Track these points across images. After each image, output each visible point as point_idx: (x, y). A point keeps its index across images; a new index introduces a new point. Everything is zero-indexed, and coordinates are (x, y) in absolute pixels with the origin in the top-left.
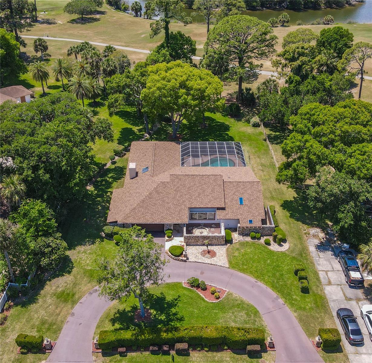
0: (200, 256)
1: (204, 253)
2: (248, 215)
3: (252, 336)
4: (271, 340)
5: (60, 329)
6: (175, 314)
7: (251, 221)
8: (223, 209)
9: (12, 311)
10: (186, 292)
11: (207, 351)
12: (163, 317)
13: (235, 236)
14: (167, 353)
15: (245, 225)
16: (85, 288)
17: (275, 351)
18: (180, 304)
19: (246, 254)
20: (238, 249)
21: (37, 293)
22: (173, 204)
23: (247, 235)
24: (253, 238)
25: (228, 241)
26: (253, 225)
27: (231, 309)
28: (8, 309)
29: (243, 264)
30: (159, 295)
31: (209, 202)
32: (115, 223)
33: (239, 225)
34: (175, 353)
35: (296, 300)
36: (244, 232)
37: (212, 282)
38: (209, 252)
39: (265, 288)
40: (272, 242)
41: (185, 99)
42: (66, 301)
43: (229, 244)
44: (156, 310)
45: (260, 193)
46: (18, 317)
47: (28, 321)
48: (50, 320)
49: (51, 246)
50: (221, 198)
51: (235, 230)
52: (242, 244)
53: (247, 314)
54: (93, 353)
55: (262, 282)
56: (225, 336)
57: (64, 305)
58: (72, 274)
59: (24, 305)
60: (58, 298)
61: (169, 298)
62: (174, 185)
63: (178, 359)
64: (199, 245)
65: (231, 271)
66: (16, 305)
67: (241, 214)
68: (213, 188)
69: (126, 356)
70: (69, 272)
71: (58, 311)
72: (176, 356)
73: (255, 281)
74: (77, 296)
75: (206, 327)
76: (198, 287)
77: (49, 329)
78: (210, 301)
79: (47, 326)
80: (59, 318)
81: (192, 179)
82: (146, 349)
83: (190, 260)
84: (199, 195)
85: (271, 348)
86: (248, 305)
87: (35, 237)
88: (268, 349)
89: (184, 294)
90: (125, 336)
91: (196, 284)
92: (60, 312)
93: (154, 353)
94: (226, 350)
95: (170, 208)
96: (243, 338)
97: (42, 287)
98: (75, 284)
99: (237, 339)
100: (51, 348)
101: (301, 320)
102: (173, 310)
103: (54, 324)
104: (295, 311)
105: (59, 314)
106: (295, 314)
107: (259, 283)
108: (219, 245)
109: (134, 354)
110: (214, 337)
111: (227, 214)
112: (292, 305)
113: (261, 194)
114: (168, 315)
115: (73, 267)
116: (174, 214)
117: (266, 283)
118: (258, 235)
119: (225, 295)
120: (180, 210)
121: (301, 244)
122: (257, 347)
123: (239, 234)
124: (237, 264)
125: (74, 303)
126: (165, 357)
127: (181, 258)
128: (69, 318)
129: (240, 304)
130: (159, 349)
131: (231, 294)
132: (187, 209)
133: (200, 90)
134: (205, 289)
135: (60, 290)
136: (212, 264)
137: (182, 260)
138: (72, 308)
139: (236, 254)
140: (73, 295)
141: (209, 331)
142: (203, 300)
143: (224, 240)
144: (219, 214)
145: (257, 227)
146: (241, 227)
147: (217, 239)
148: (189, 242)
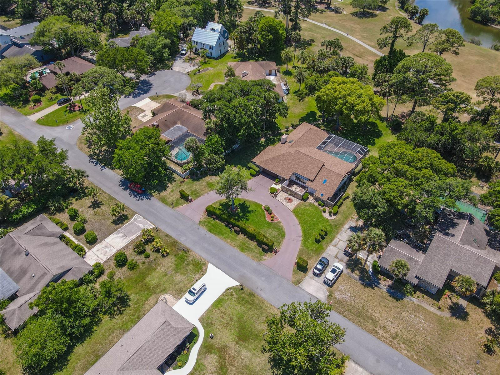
0: (283, 199)
1: (286, 198)
2: (323, 191)
5: (199, 197)
6: (247, 216)
7: (322, 195)
8: (312, 181)
9: (188, 180)
10: (260, 211)
11: (247, 237)
12: (241, 215)
13: (311, 199)
14: (230, 228)
15: (318, 195)
17: (275, 254)
18: (253, 214)
19: (307, 210)
20: (305, 205)
21: (201, 178)
23: (317, 201)
24: (319, 205)
25: (305, 199)
26: (322, 198)
27: (274, 228)
28: (187, 178)
29: (300, 214)
30: (248, 205)
31: (307, 174)
32: (254, 163)
34: (233, 230)
35: (308, 242)
36: (316, 199)
37: (276, 213)
38: (289, 199)
40: (327, 212)
42: (210, 187)
43: (303, 201)
44: (241, 210)
46: (188, 183)
47: (190, 187)
48: (198, 191)
49: (215, 160)
50: (314, 175)
51: (312, 194)
52: (310, 204)
53: (279, 235)
54: (204, 212)
55: (301, 226)
57: (208, 188)
59: (194, 180)
60: (208, 184)
61: (250, 209)
62: (294, 157)
63: (233, 233)
64: (287, 194)
65: (292, 213)
66: (191, 178)
67: (320, 189)
68: (314, 167)
69: (215, 220)
71: (204, 189)
72: (233, 232)
76: (267, 211)
77: (195, 194)
78: (267, 220)
79: (195, 193)
80: (202, 192)
81: (306, 157)
82: (223, 222)
83: (277, 198)
84: (304, 168)
85: (275, 252)
86: (283, 231)
87: (211, 152)
88: (273, 252)
91: (268, 210)
93: (226, 225)
94: (255, 242)
96: (262, 240)
97: (205, 176)
100: (191, 201)
101: (301, 251)
102: (248, 215)
103: (199, 193)
106: (301, 247)
107: (299, 226)
108: (297, 198)
109: (218, 221)
111: (312, 185)
112: (304, 243)
114: (244, 215)
116: (284, 172)
117: (302, 228)
118: (323, 204)
119: (277, 221)
120: (289, 171)
121: (343, 221)
122: (267, 248)
123: (314, 199)
124: (297, 212)
126: (229, 229)
128: (206, 195)
129: (280, 229)
130: (228, 225)
131: (280, 223)
132: (292, 173)
134: (270, 214)
135: (211, 181)
136: (285, 205)
137: (272, 196)
138: (210, 191)
139: (302, 207)
142: (265, 218)
143: (301, 197)
144: (308, 183)
145: (324, 200)
146: (315, 195)
147: (298, 195)
148: (284, 189)
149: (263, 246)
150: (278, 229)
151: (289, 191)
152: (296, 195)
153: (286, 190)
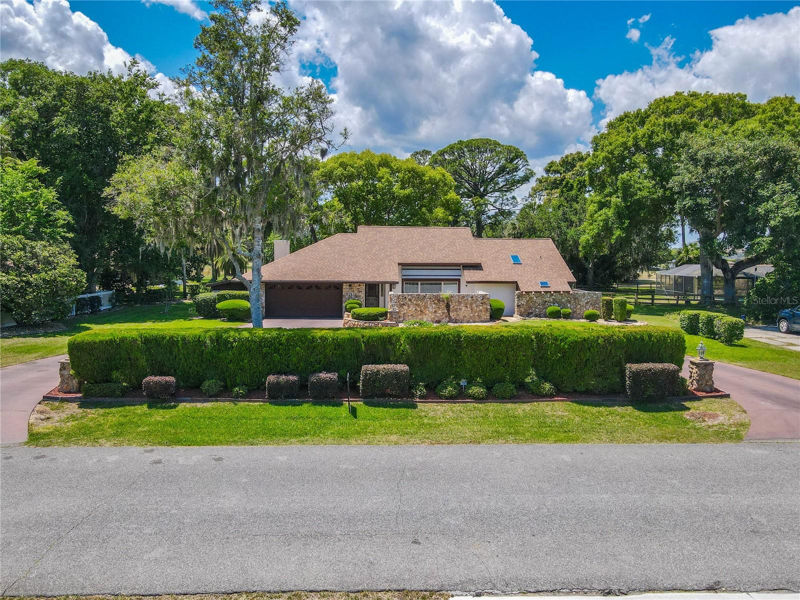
2: (536, 276)
8: (477, 267)
11: (479, 400)
15: (531, 288)
22: (364, 258)
23: (539, 317)
24: (555, 316)
26: (551, 289)
31: (445, 257)
33: (518, 292)
34: (360, 403)
36: (532, 311)
40: (602, 321)
45: (555, 251)
50: (472, 252)
62: (365, 237)
63: (372, 412)
67: (520, 276)
68: (451, 242)
72: (363, 407)
81: (405, 231)
82: (255, 390)
84: (422, 248)
85: (706, 392)
88: (700, 394)
99: (586, 335)
108: (475, 322)
111: (488, 275)
113: (557, 253)
118: (567, 310)
120: (380, 266)
123: (522, 315)
127: (382, 322)
137: (386, 325)
143: (487, 309)
144: (468, 275)
145: (562, 292)
146: (524, 293)
147: (471, 304)
148: (402, 313)
151: (426, 307)
152: (464, 309)
153: (412, 308)
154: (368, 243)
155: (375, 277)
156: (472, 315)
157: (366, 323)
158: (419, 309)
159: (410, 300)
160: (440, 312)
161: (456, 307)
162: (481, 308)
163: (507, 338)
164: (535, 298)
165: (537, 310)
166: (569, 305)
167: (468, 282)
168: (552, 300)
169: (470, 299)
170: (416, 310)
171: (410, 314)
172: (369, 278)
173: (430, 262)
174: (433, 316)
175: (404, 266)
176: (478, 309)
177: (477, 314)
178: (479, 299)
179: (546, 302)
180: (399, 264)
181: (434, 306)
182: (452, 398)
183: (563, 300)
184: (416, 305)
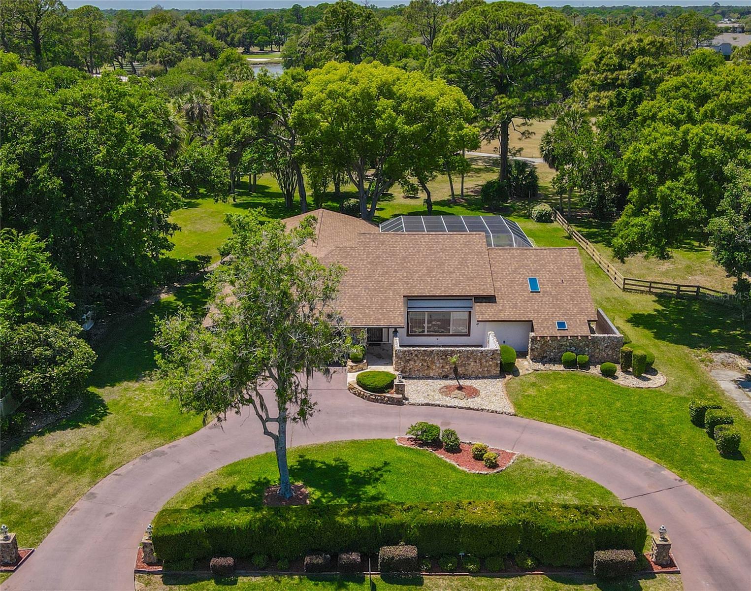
0: (438, 396)
1: (446, 391)
2: (554, 312)
3: (609, 521)
4: (664, 539)
6: (374, 499)
7: (561, 325)
8: (490, 299)
11: (473, 573)
13: (525, 364)
15: (547, 333)
16: (134, 449)
17: (678, 572)
18: (389, 478)
19: (555, 392)
20: (533, 385)
22: (366, 288)
23: (554, 361)
24: (571, 364)
25: (507, 369)
26: (568, 334)
27: (532, 487)
29: (552, 409)
31: (455, 285)
33: (532, 334)
34: (379, 576)
35: (711, 472)
36: (547, 354)
37: (473, 438)
38: (460, 388)
39: (622, 451)
40: (619, 373)
41: (390, 116)
42: (77, 470)
43: (511, 376)
45: (579, 269)
48: (26, 506)
50: (485, 278)
51: (521, 355)
54: (138, 575)
55: (609, 439)
56: (526, 524)
57: (69, 477)
58: (102, 424)
60: (56, 465)
61: (357, 467)
62: (369, 253)
63: (389, 590)
64: (433, 378)
67: (538, 312)
68: (463, 259)
69: (235, 583)
70: (95, 422)
71: (50, 490)
72: (382, 585)
73: (591, 439)
74: (108, 463)
75: (470, 503)
76: (436, 444)
78: (473, 471)
79: (13, 517)
80: (53, 503)
81: (411, 240)
83: (412, 402)
84: (430, 271)
85: (663, 566)
86: (579, 481)
88: (657, 569)
89: (400, 459)
90: (233, 520)
91: (431, 441)
92: (59, 490)
94: (532, 569)
95: (359, 296)
96: (580, 526)
98: (107, 442)
99: (563, 527)
100: (17, 560)
101: (735, 510)
103: (37, 513)
104: (714, 493)
105: (54, 495)
106: (716, 498)
107: (601, 442)
108: (484, 378)
110: (496, 524)
111: (501, 311)
113: (581, 273)
115: (105, 414)
116: (369, 308)
117: (621, 442)
118: (583, 359)
119: (512, 461)
120: (384, 301)
121: (696, 376)
122: (628, 555)
123: (534, 360)
124: (536, 410)
125: (98, 475)
127: (388, 395)
128: (81, 504)
129: (556, 479)
131: (529, 460)
132: (401, 300)
133: (422, 99)
135: (63, 451)
136: (469, 408)
137: (392, 401)
138: (93, 483)
139: (532, 392)
140: (99, 460)
141: (478, 510)
142: (453, 468)
143: (497, 364)
144: (481, 311)
145: (580, 338)
146: (538, 339)
147: (480, 360)
148: (408, 368)
149: (601, 555)
150: (553, 481)
151: (433, 362)
152: (472, 364)
153: (419, 364)
154: (370, 263)
155: (379, 320)
156: (481, 370)
157: (372, 395)
158: (425, 364)
159: (416, 355)
160: (447, 367)
161: (464, 362)
162: (491, 363)
163: (498, 527)
164: (550, 342)
165: (552, 354)
166: (587, 349)
167: (478, 321)
168: (568, 344)
169: (479, 354)
170: (422, 365)
171: (416, 369)
172: (373, 323)
173: (438, 293)
174: (440, 371)
175: (409, 298)
176: (487, 364)
177: (486, 369)
178: (489, 355)
179: (562, 345)
180: (404, 296)
181: (441, 361)
182: (452, 572)
183: (581, 344)
184: (423, 360)
